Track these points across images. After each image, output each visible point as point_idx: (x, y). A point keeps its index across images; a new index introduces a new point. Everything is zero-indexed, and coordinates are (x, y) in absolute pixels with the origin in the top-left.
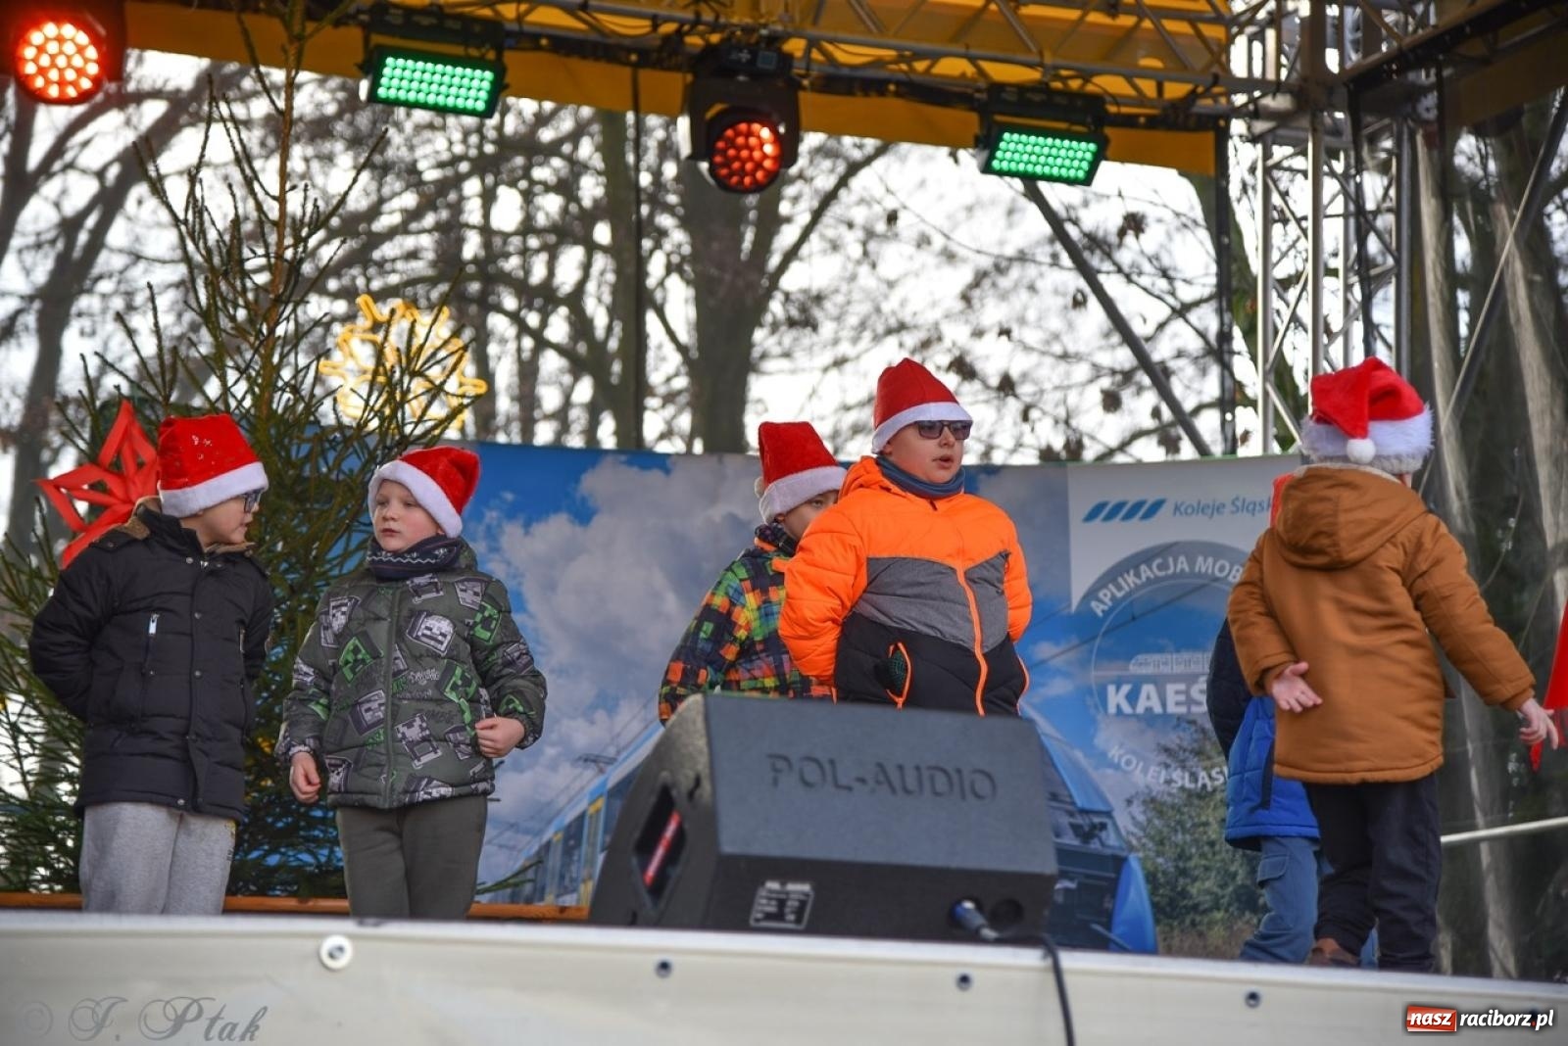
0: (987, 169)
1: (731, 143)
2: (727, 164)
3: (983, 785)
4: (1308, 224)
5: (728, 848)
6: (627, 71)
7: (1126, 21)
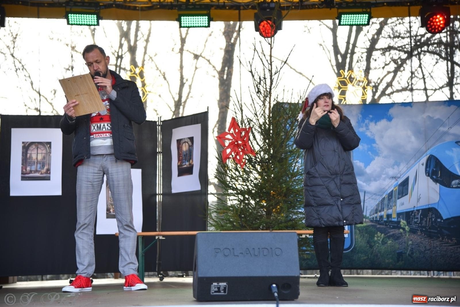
1: (432, 21)
2: (431, 26)
3: (278, 252)
6: (407, 8)
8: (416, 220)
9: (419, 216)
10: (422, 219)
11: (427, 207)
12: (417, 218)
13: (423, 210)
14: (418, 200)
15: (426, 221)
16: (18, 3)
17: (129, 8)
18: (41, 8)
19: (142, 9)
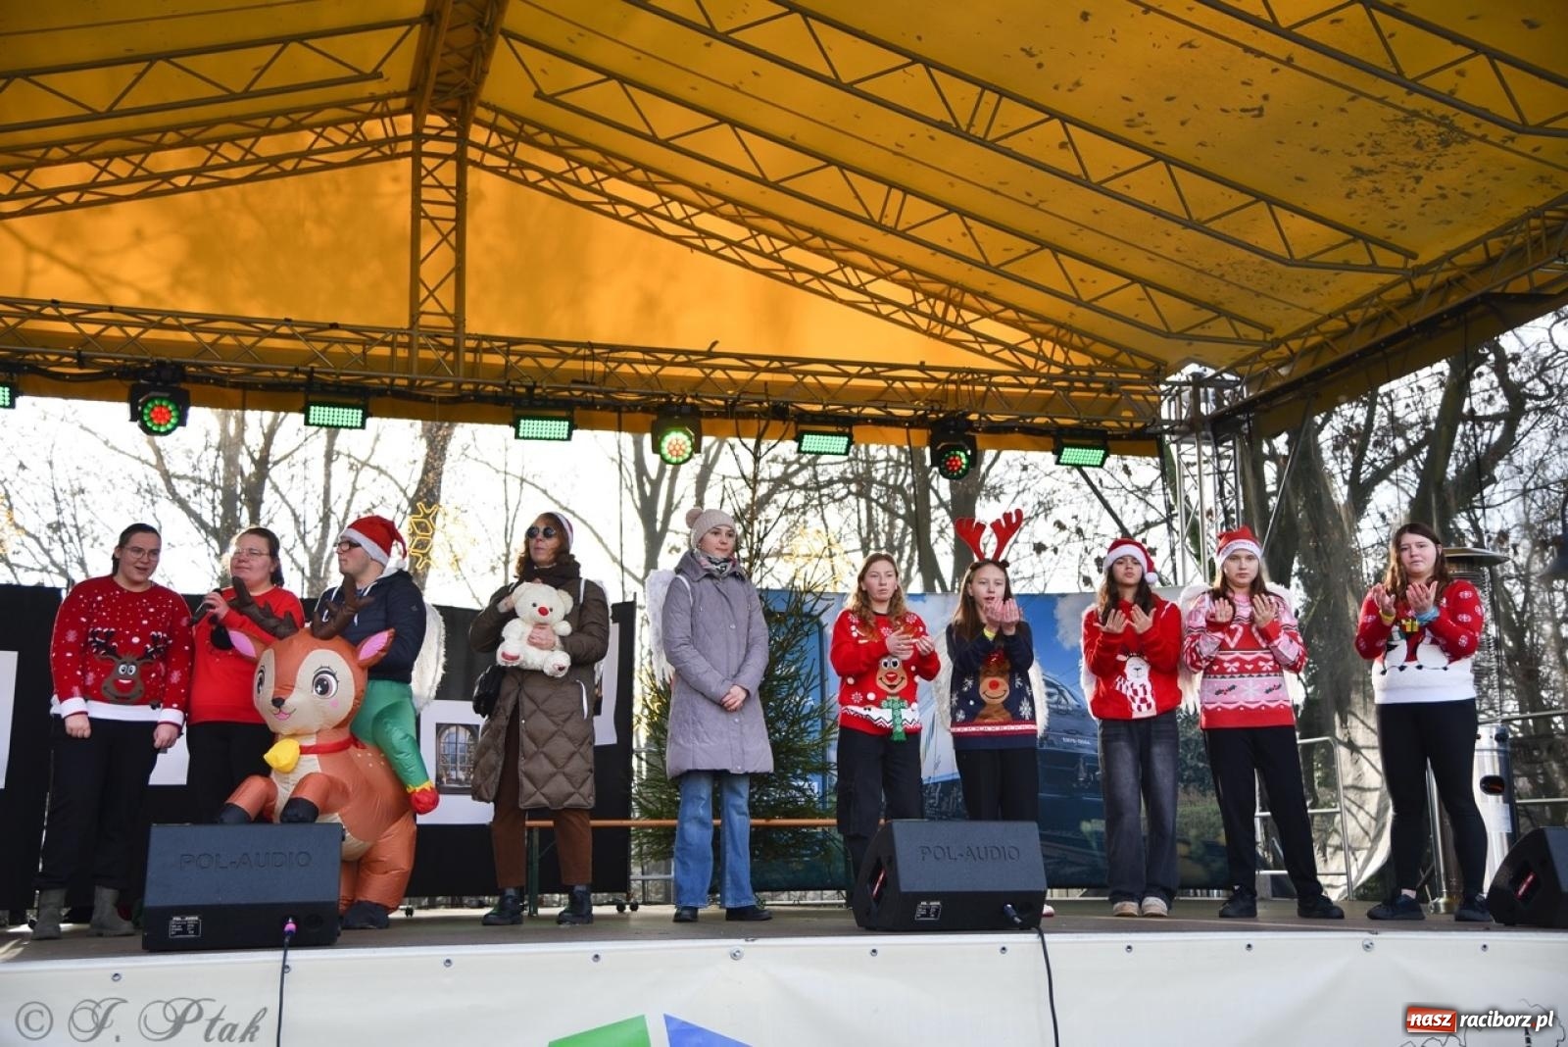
0: (1058, 463)
3: (1014, 853)
4: (1197, 478)
5: (903, 889)
6: (904, 430)
7: (1116, 396)
8: (932, 801)
9: (937, 794)
10: (941, 799)
11: (950, 778)
12: (934, 798)
13: (943, 783)
14: (936, 766)
15: (948, 803)
16: (208, 383)
17: (417, 398)
18: (249, 393)
19: (442, 401)
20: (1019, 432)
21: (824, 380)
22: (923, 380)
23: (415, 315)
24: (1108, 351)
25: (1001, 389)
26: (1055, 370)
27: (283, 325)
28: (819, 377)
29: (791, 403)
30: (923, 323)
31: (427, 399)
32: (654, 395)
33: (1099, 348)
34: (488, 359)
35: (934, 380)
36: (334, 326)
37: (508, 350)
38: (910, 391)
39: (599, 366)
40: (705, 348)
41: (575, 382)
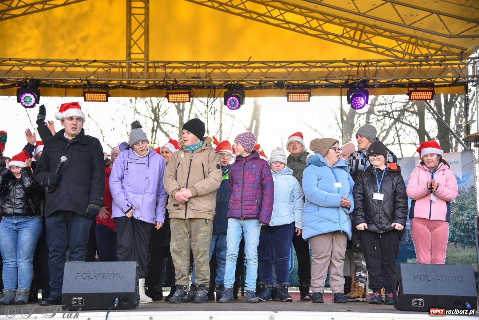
0: (409, 99)
1: (355, 101)
2: (355, 104)
6: (340, 89)
7: (443, 67)
16: (51, 87)
17: (132, 88)
18: (67, 89)
19: (142, 89)
20: (394, 86)
21: (303, 70)
22: (348, 67)
23: (129, 54)
24: (439, 46)
25: (386, 68)
26: (412, 58)
27: (75, 62)
28: (301, 69)
29: (285, 81)
30: (349, 42)
31: (136, 88)
32: (226, 81)
33: (433, 45)
34: (158, 70)
35: (352, 66)
36: (95, 61)
37: (165, 67)
38: (343, 72)
39: (202, 71)
40: (246, 60)
41: (192, 78)
